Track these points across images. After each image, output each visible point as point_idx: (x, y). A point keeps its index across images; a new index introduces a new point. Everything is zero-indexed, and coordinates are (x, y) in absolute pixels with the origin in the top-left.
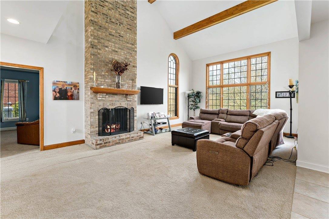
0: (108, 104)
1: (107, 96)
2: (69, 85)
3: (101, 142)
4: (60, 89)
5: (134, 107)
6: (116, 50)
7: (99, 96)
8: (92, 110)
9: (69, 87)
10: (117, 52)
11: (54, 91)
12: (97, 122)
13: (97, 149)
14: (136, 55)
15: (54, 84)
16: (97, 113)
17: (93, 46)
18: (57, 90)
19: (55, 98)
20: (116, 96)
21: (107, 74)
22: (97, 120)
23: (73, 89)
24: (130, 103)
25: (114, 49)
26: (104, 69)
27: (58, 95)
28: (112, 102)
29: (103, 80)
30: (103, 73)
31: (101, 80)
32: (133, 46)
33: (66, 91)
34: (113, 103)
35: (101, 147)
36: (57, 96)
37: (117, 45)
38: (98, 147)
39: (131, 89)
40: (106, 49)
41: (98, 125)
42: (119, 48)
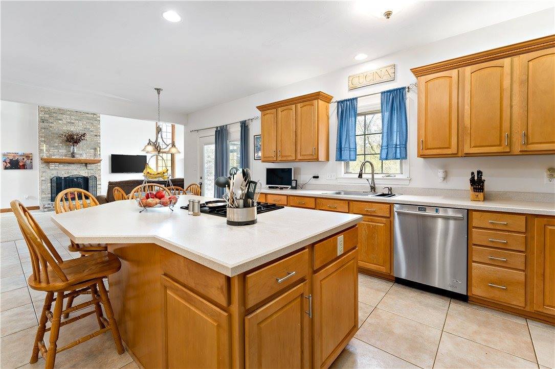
0: (63, 173)
1: (62, 166)
2: (21, 156)
3: (49, 206)
4: (11, 160)
5: (97, 176)
6: (73, 121)
7: (52, 166)
8: (43, 179)
9: (21, 158)
10: (73, 123)
11: (5, 161)
12: (50, 189)
13: (44, 212)
14: (99, 124)
15: (4, 155)
16: (49, 181)
17: (43, 121)
18: (8, 161)
19: (6, 168)
20: (72, 165)
21: (61, 145)
22: (50, 187)
23: (26, 159)
24: (92, 171)
25: (69, 121)
26: (58, 140)
27: (9, 165)
28: (67, 171)
29: (56, 151)
30: (56, 145)
31: (52, 150)
32: (95, 116)
33: (17, 161)
34: (70, 171)
35: (49, 211)
36: (7, 166)
37: (72, 117)
38: (46, 210)
39: (93, 158)
40: (60, 122)
41: (50, 192)
42: (75, 120)
